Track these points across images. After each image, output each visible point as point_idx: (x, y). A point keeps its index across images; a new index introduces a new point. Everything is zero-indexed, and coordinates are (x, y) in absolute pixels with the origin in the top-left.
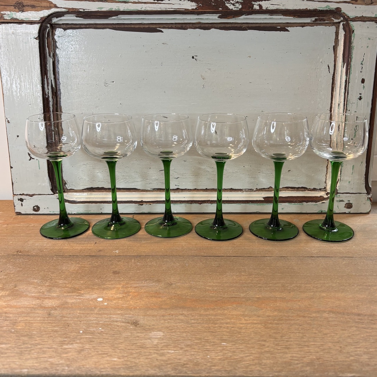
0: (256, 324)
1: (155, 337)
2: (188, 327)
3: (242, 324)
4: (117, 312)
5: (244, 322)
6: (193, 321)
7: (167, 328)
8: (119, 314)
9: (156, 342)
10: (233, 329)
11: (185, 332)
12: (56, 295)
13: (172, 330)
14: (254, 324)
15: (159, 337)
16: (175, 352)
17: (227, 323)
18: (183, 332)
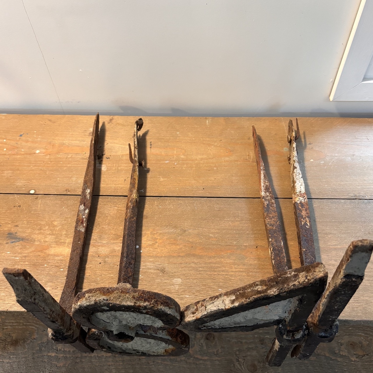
0: (242, 272)
1: (176, 283)
2: (197, 274)
3: (232, 271)
4: (150, 260)
5: (234, 270)
6: (201, 269)
7: (184, 275)
8: (151, 262)
9: (177, 287)
10: (226, 276)
11: (195, 279)
12: (106, 242)
13: (187, 277)
14: (240, 272)
15: (179, 283)
16: (190, 297)
17: (223, 271)
18: (194, 279)
